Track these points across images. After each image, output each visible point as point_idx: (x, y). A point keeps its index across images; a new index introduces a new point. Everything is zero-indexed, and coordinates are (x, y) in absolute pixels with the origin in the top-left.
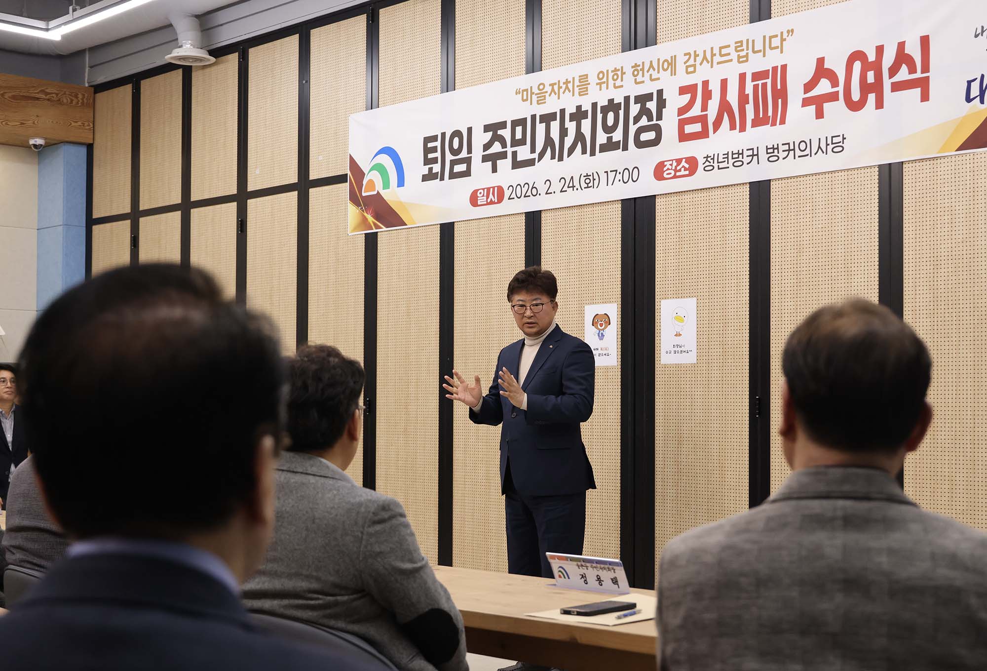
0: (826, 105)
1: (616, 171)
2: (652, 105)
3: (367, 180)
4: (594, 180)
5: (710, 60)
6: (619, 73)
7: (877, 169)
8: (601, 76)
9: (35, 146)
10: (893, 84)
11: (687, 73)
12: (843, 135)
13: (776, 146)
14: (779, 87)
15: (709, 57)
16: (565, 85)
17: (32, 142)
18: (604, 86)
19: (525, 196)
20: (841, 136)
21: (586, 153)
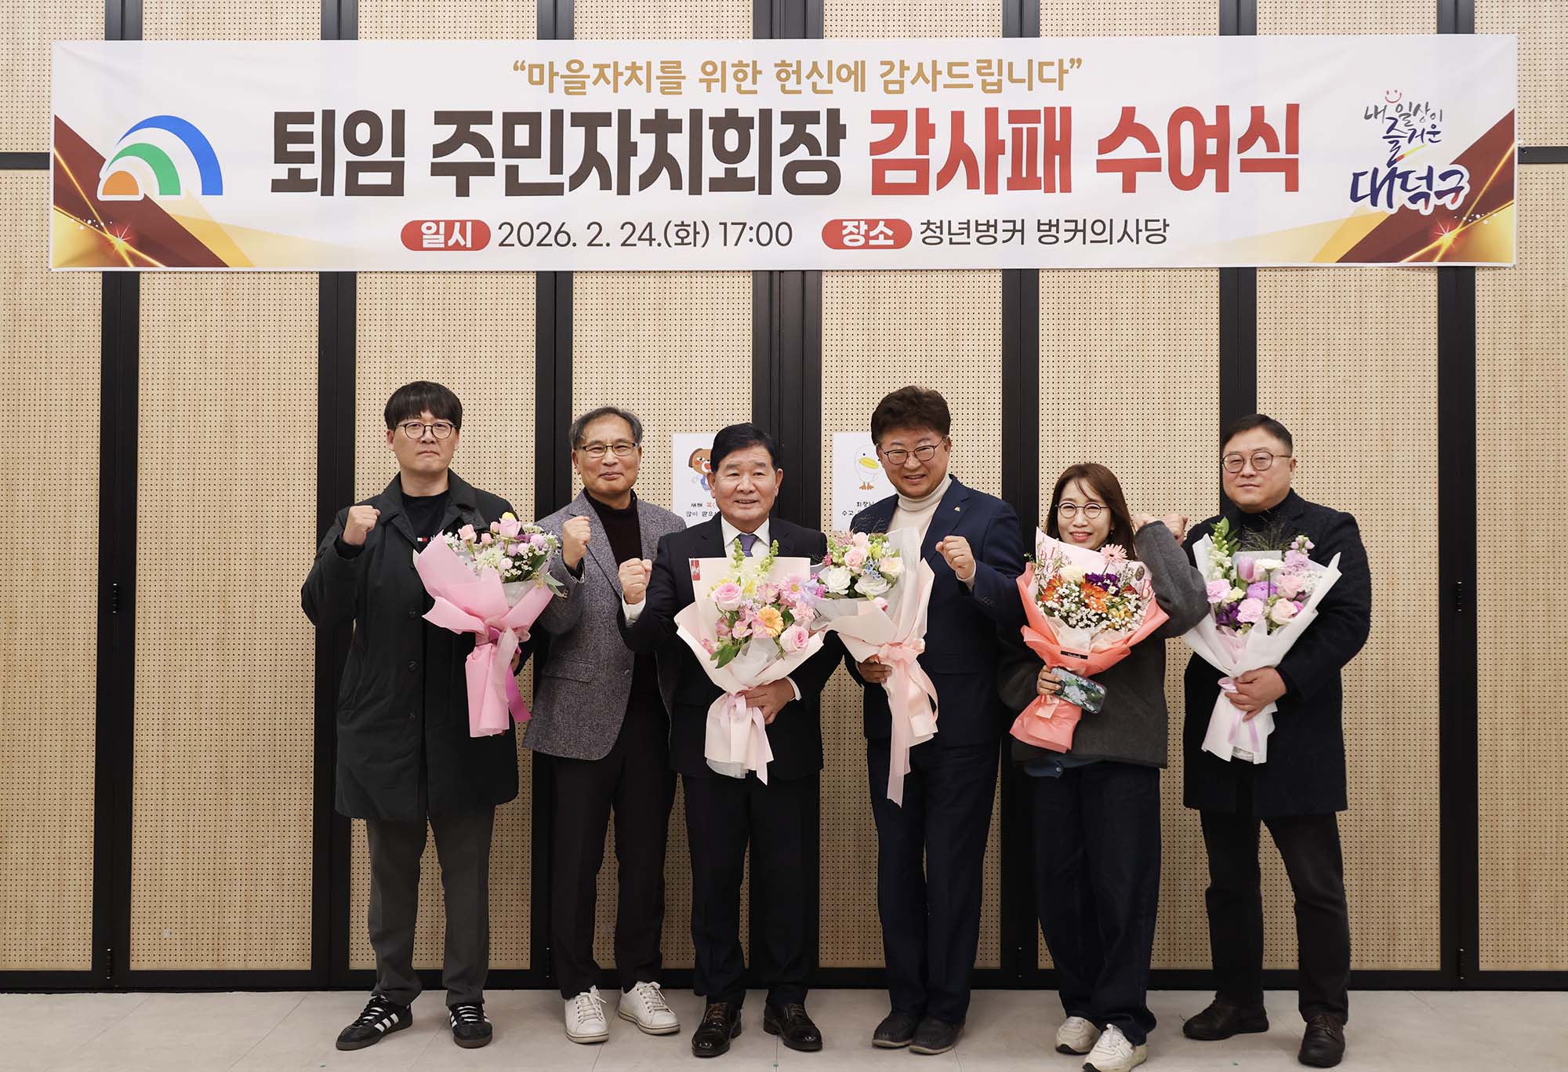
0: (1139, 175)
1: (744, 224)
2: (819, 131)
4: (696, 233)
5: (929, 77)
6: (747, 71)
7: (1218, 273)
8: (709, 68)
10: (1242, 160)
11: (887, 91)
12: (1165, 220)
13: (1054, 222)
14: (1057, 138)
15: (928, 73)
16: (629, 72)
18: (716, 86)
19: (539, 244)
20: (1162, 222)
21: (680, 188)
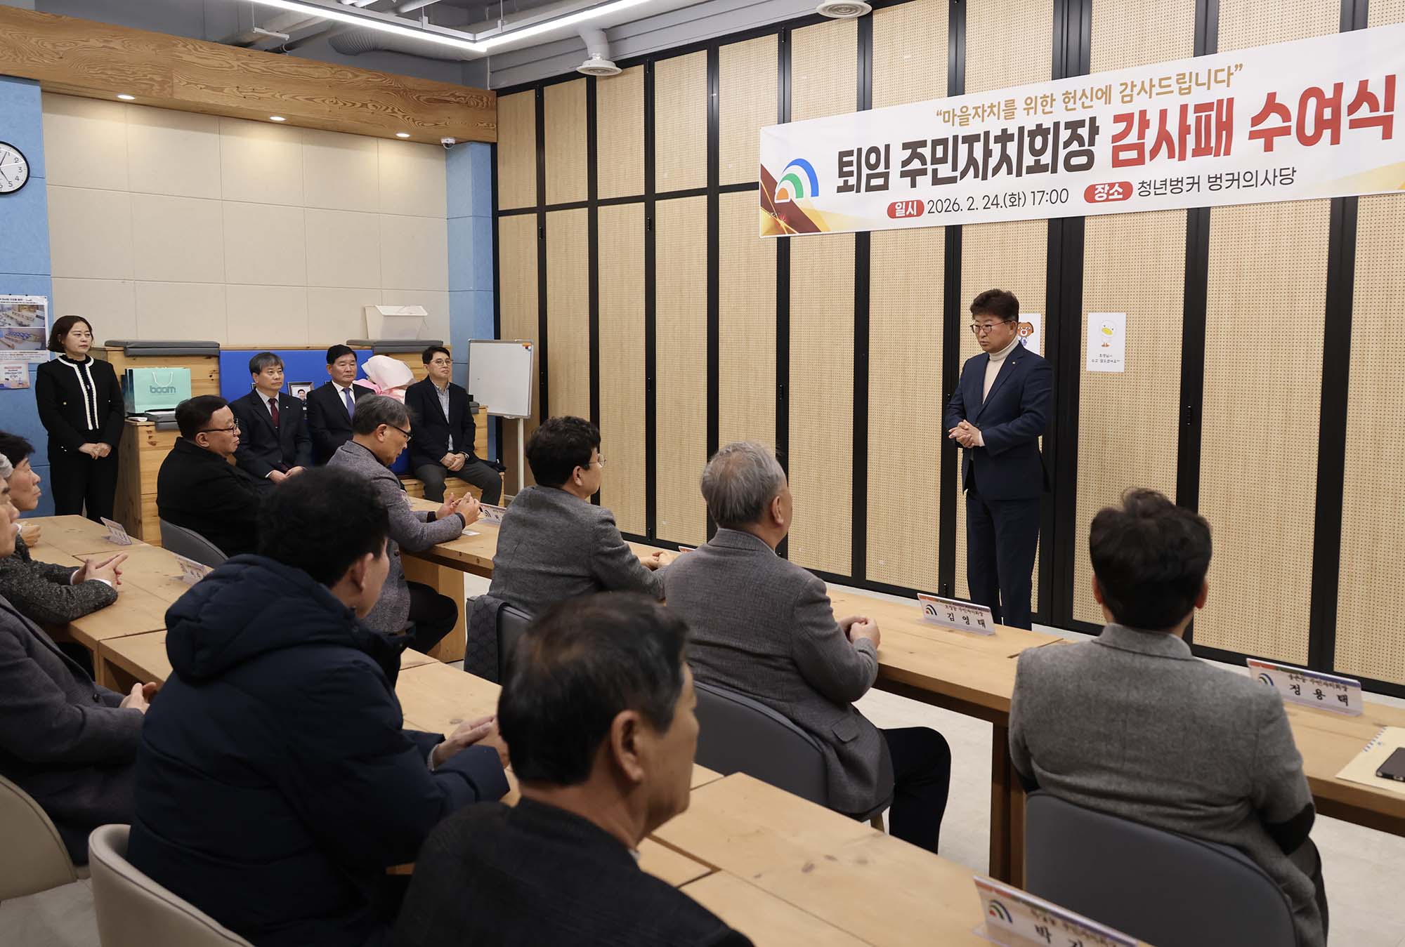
0: (1275, 139)
1: (1044, 192)
2: (1084, 132)
3: (779, 189)
4: (1019, 199)
5: (1148, 90)
6: (1048, 100)
7: (1330, 202)
8: (1029, 101)
9: (447, 145)
10: (1351, 121)
11: (1123, 102)
12: (1293, 168)
13: (1219, 176)
14: (1224, 119)
15: (1147, 87)
16: (989, 109)
17: (444, 141)
18: (1032, 111)
19: (946, 211)
20: (1291, 169)
21: (1012, 174)
